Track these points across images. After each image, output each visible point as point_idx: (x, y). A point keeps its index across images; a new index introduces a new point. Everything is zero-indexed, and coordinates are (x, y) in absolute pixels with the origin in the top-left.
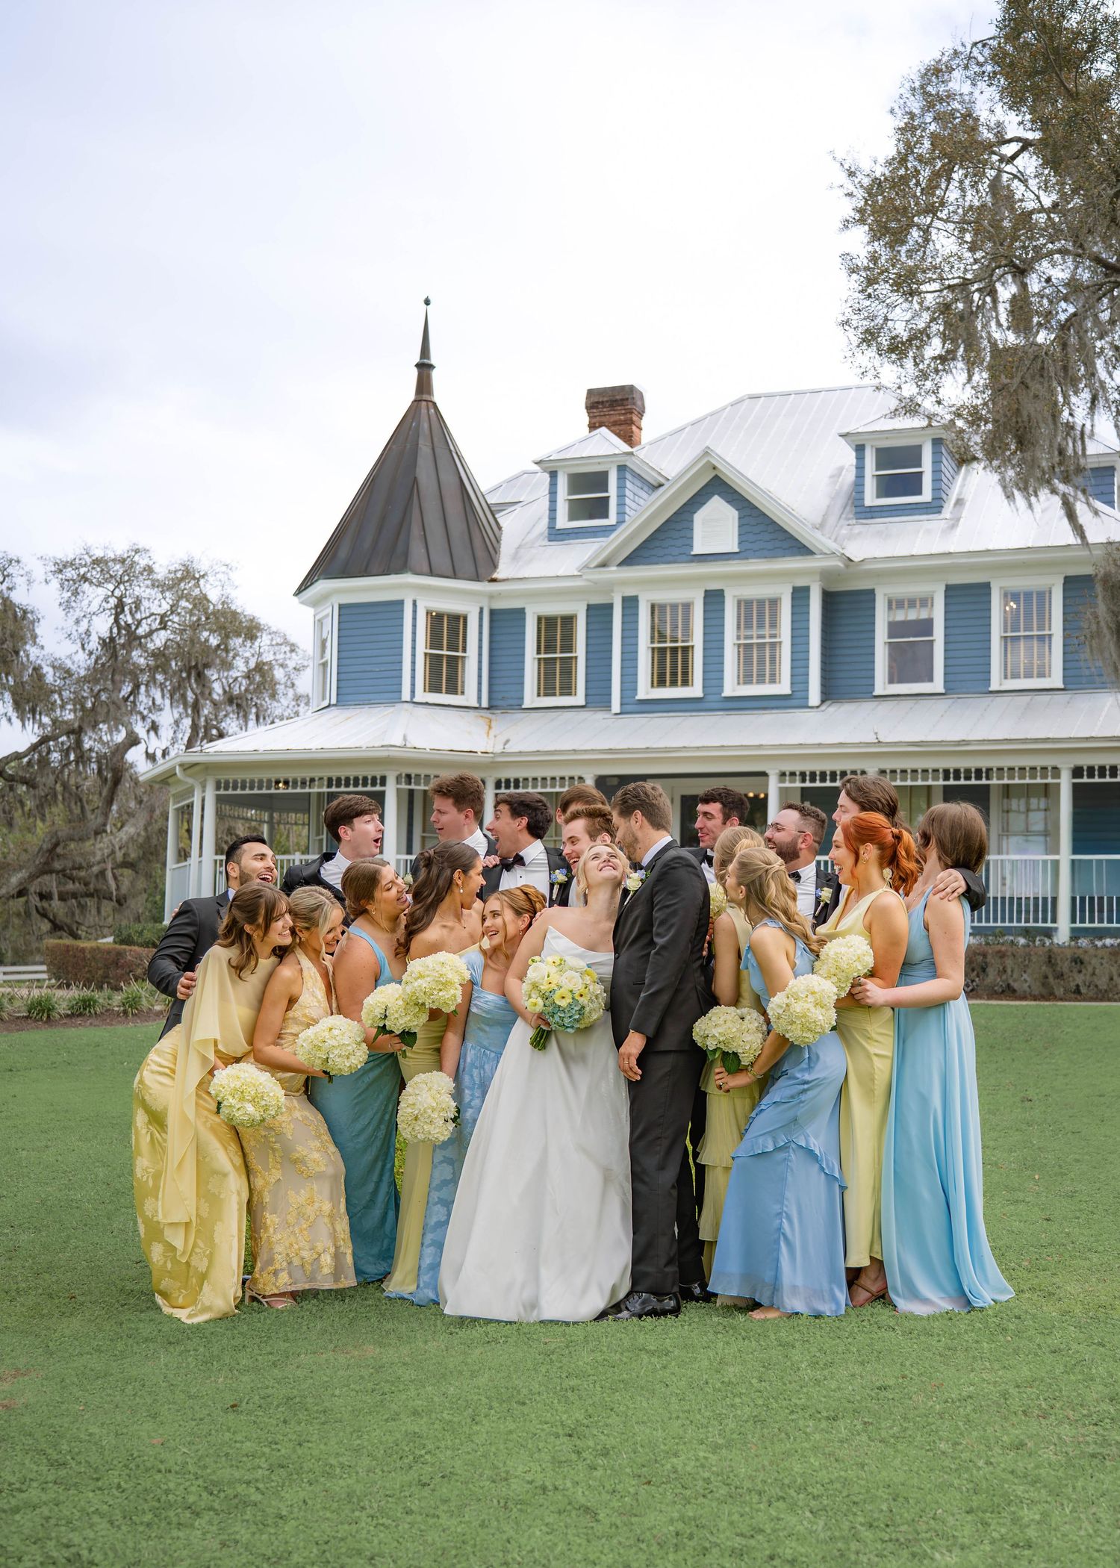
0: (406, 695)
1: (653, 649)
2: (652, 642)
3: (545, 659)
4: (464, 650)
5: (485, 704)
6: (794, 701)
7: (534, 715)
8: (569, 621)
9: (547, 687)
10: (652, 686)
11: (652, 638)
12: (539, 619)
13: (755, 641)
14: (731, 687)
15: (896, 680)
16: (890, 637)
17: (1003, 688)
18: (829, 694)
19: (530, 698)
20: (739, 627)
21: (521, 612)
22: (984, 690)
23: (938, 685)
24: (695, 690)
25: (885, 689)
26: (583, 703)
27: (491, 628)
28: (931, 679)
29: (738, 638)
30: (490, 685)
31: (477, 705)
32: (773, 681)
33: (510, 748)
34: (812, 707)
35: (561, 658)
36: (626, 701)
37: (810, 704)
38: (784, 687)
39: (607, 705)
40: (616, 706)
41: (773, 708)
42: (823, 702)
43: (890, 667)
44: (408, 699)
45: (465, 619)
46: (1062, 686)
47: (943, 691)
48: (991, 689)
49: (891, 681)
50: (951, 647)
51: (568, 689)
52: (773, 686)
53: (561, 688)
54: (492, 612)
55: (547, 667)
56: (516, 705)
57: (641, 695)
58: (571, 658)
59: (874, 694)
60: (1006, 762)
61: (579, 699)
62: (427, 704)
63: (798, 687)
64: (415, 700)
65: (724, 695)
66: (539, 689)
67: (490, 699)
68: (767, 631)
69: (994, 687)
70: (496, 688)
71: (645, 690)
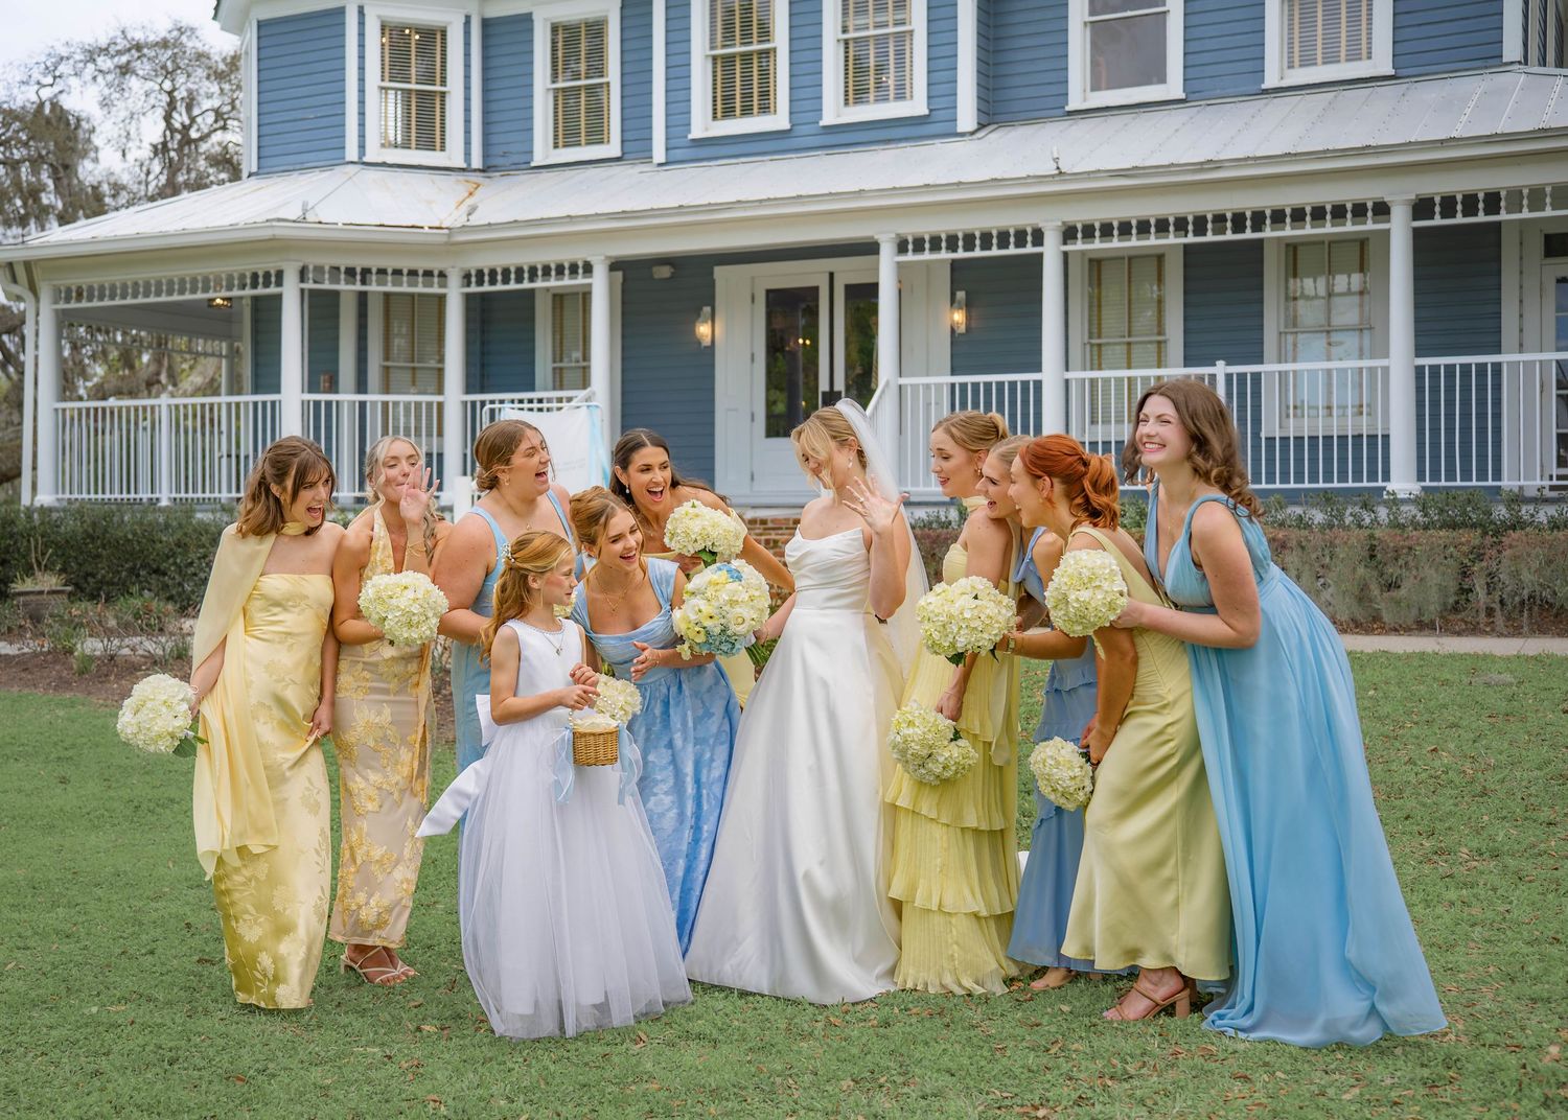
0: (352, 153)
1: (715, 58)
2: (712, 48)
3: (564, 90)
4: (443, 82)
5: (477, 162)
6: (932, 126)
7: (545, 175)
8: (596, 29)
9: (566, 134)
10: (715, 118)
11: (712, 40)
12: (555, 29)
13: (872, 32)
14: (834, 111)
15: (1103, 85)
16: (1092, 14)
17: (1285, 83)
18: (993, 113)
19: (543, 151)
20: (845, 12)
21: (526, 20)
22: (1253, 89)
23: (1174, 87)
24: (779, 120)
25: (1085, 100)
26: (619, 154)
27: (485, 47)
28: (1162, 80)
29: (845, 30)
30: (486, 135)
31: (464, 166)
32: (900, 96)
33: (476, 220)
34: (962, 135)
35: (588, 87)
36: (673, 142)
37: (959, 130)
38: (917, 106)
39: (646, 155)
40: (659, 154)
41: (900, 140)
42: (981, 126)
43: (1094, 64)
44: (356, 159)
45: (444, 33)
46: (1392, 72)
47: (1183, 96)
48: (1264, 87)
49: (1096, 87)
50: (1195, 20)
51: (597, 135)
52: (900, 104)
53: (588, 134)
54: (486, 24)
55: (565, 100)
56: (523, 164)
57: (697, 132)
58: (600, 85)
59: (1067, 108)
60: (1288, 198)
61: (613, 149)
62: (384, 164)
63: (940, 103)
64: (365, 159)
65: (822, 123)
66: (556, 136)
67: (486, 156)
68: (890, 17)
69: (1271, 81)
70: (494, 139)
71: (702, 124)
